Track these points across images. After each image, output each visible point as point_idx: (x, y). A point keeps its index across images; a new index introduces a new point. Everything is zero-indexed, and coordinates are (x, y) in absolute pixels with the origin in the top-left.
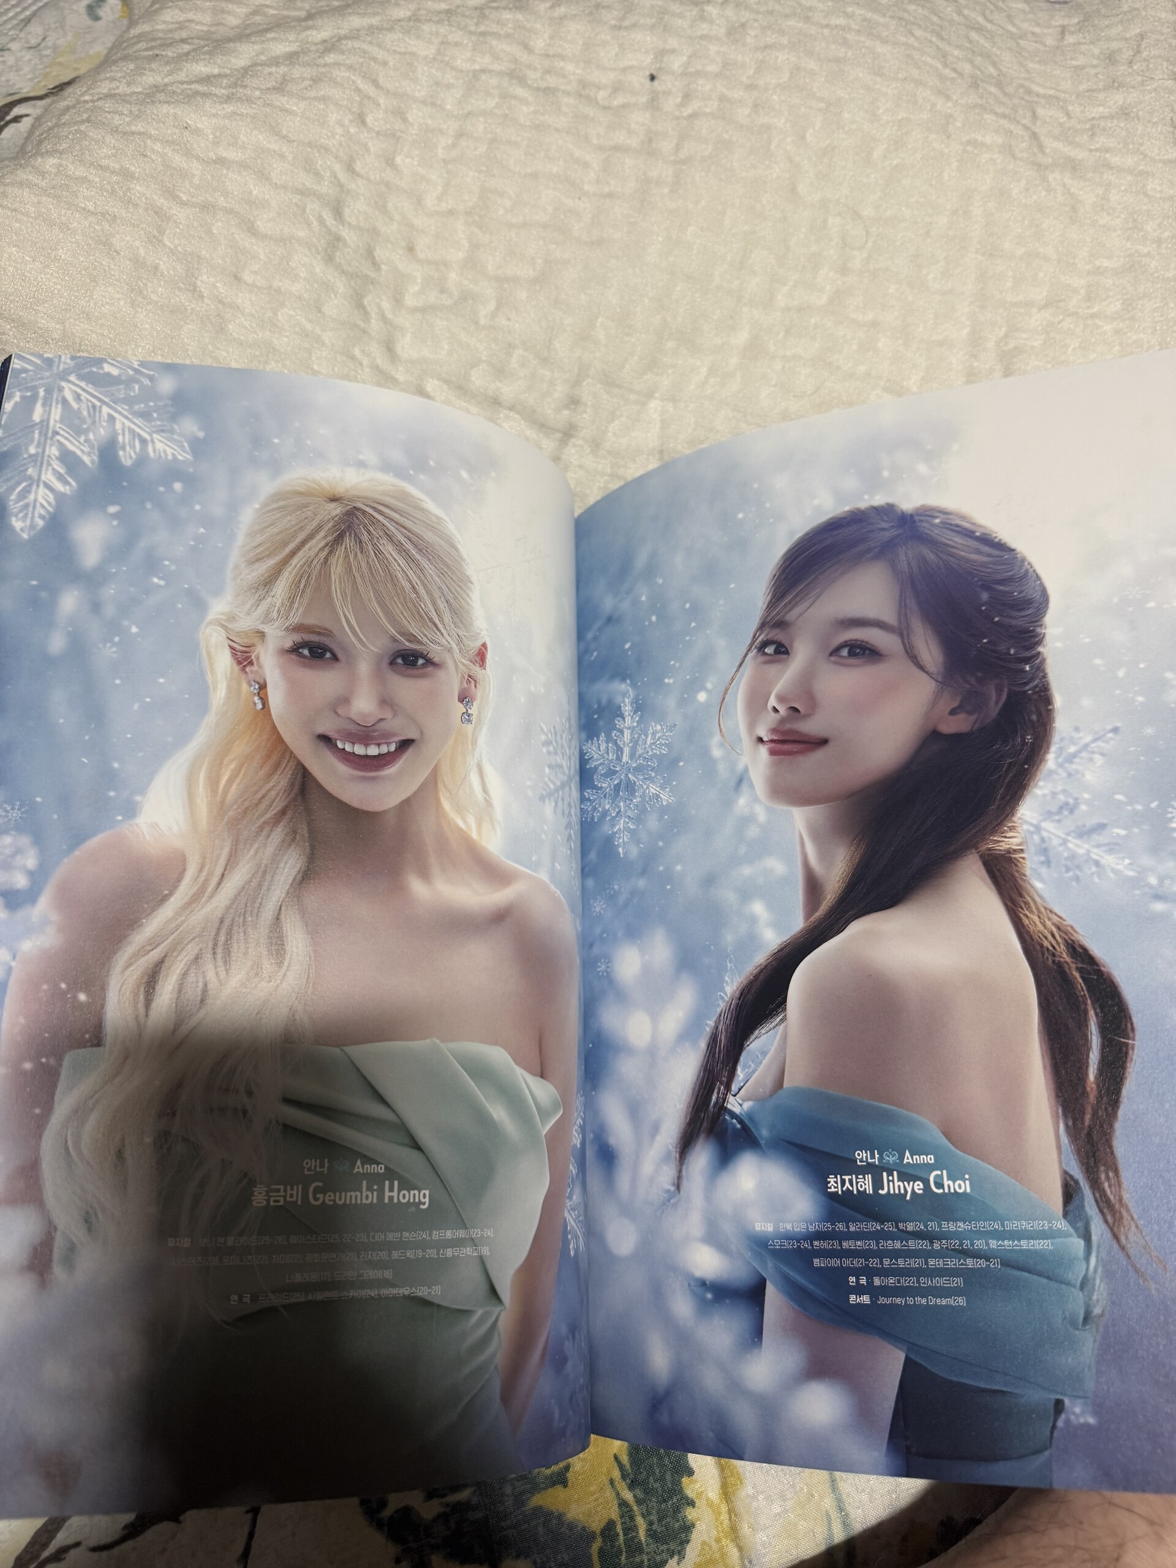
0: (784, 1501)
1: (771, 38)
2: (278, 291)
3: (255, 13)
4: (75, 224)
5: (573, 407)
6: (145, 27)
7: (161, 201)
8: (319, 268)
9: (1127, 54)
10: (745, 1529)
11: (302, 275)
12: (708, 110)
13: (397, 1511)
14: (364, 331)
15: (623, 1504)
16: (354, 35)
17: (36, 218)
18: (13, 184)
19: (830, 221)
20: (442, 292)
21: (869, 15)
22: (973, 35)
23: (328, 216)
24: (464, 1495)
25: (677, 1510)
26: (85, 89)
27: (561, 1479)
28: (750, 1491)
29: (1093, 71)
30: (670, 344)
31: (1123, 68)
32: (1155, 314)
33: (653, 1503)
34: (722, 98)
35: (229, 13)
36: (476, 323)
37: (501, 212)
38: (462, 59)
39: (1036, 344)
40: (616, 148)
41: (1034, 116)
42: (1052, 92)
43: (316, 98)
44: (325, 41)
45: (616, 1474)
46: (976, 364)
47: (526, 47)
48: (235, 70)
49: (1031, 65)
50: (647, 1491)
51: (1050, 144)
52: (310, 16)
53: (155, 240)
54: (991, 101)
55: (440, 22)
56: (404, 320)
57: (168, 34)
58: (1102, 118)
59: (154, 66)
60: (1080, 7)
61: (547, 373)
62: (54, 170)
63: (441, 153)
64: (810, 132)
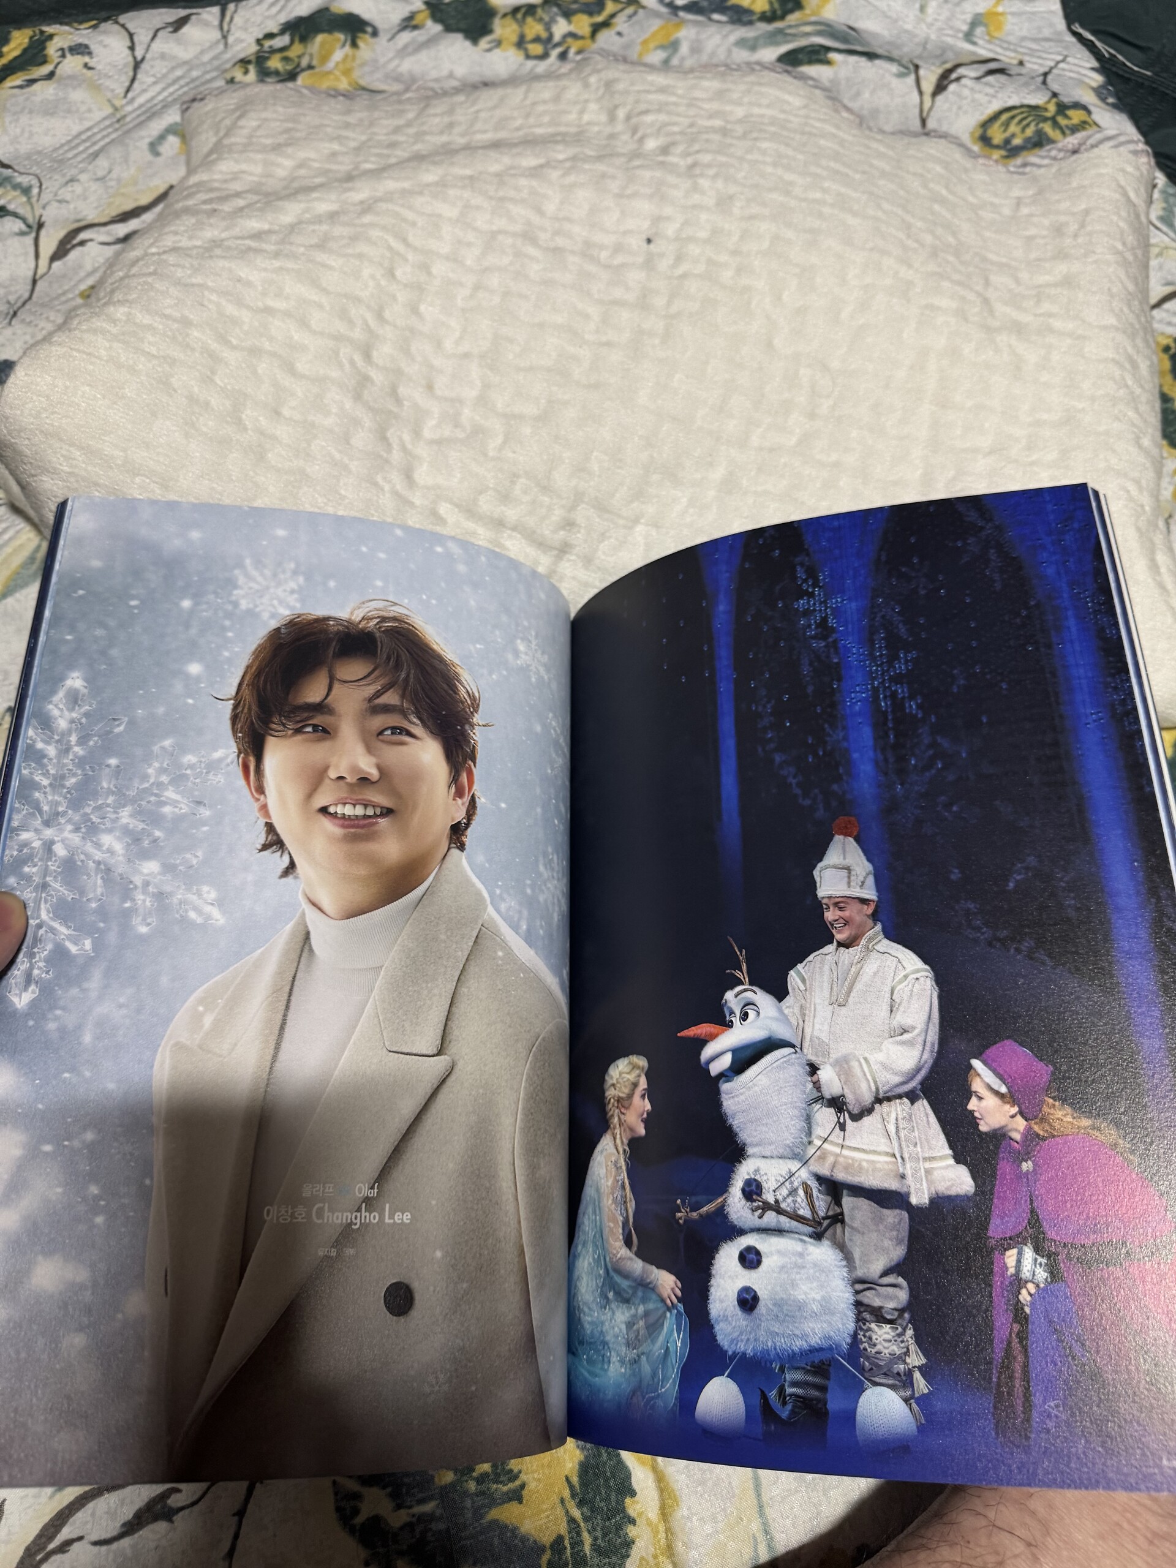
0: (716, 1523)
1: (755, 209)
2: (313, 425)
3: (300, 166)
4: (141, 367)
5: (568, 528)
6: (204, 177)
7: (214, 346)
8: (348, 405)
9: (1073, 227)
10: (679, 1547)
11: (334, 411)
12: (696, 272)
13: (368, 1519)
14: (387, 461)
15: (572, 1521)
16: (388, 197)
17: (107, 361)
18: (88, 331)
19: (802, 371)
20: (456, 426)
21: (843, 190)
22: (937, 207)
23: (358, 358)
24: (428, 1507)
25: (619, 1527)
26: (152, 241)
27: (517, 1496)
28: (685, 1512)
29: (1042, 241)
31: (1068, 241)
33: (599, 1520)
34: (710, 262)
35: (278, 165)
36: (485, 455)
38: (481, 221)
40: (615, 302)
41: (987, 283)
42: (1004, 260)
43: (353, 256)
44: (362, 202)
45: (567, 1493)
47: (540, 212)
48: (283, 226)
49: (988, 234)
50: (593, 1510)
51: (1000, 308)
52: (349, 178)
53: (207, 380)
54: (949, 269)
55: (464, 187)
56: (422, 450)
57: (225, 186)
58: (1048, 285)
59: (212, 221)
60: (1035, 179)
61: (546, 499)
62: (124, 318)
63: (459, 302)
64: (786, 294)
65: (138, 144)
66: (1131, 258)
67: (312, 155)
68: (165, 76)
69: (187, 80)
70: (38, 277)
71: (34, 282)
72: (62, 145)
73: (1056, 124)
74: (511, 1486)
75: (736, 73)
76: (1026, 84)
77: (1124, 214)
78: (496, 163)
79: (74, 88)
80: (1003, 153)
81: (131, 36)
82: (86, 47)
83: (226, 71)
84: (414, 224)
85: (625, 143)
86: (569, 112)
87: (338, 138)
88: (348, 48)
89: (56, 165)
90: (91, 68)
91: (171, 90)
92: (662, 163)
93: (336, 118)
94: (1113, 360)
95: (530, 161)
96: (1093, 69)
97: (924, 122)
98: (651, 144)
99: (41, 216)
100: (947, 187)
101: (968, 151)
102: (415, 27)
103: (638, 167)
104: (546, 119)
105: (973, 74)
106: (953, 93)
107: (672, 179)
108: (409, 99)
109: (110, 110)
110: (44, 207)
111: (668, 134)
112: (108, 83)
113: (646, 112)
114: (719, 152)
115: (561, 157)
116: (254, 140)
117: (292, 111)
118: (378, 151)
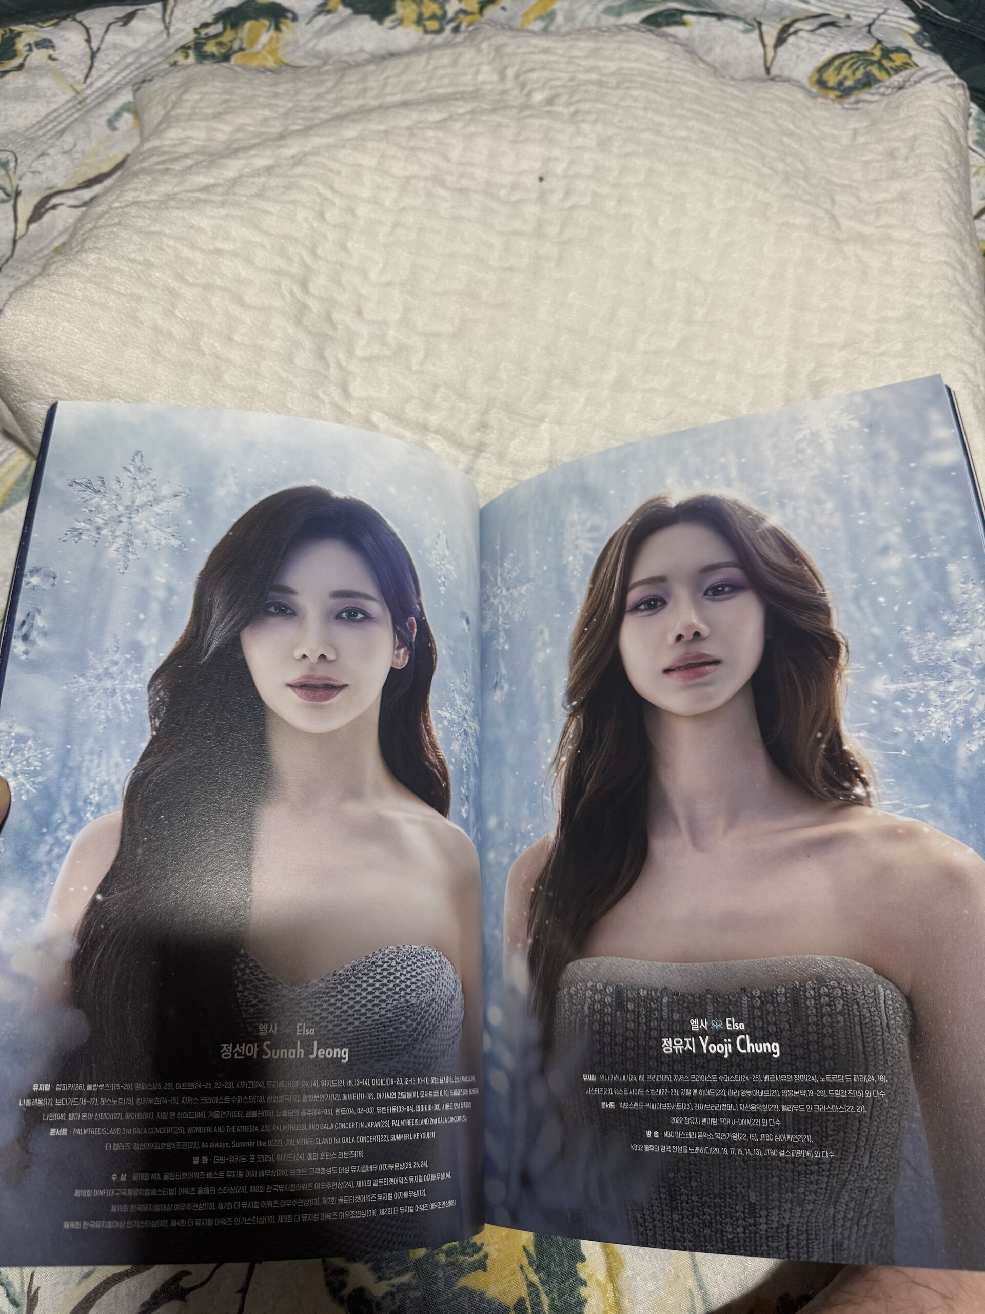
0: (657, 1281)
1: (631, 148)
2: (261, 348)
3: (238, 130)
4: (111, 304)
5: (483, 430)
6: (154, 143)
7: (173, 284)
8: (291, 330)
9: (904, 151)
10: (626, 1304)
11: (279, 335)
12: (583, 203)
13: (354, 1291)
14: (326, 377)
15: (531, 1285)
16: (316, 152)
17: (82, 300)
18: (64, 275)
19: (678, 284)
20: (383, 345)
21: (705, 128)
22: (786, 140)
23: (296, 289)
24: (405, 1278)
25: (573, 1289)
26: (114, 197)
27: (482, 1265)
28: (630, 1273)
29: (878, 165)
31: (900, 163)
33: (554, 1284)
34: (595, 194)
35: (219, 130)
36: (410, 369)
37: (427, 283)
38: (397, 168)
40: (515, 233)
41: (833, 201)
42: (846, 182)
43: (288, 202)
44: (293, 157)
45: (525, 1261)
46: (791, 392)
47: (446, 158)
48: (227, 180)
49: (831, 161)
50: (549, 1275)
51: (846, 223)
52: (281, 137)
53: (169, 313)
54: (800, 191)
55: (380, 140)
56: (355, 367)
57: (174, 149)
58: (885, 201)
59: (166, 178)
60: (867, 113)
61: (463, 405)
62: (95, 263)
63: (381, 239)
64: (661, 219)
65: (97, 121)
66: (955, 175)
67: (247, 120)
68: (117, 63)
69: (137, 65)
70: (17, 237)
71: (15, 242)
72: (33, 125)
73: (881, 67)
74: (476, 1257)
75: (606, 34)
76: (854, 34)
77: (947, 138)
78: (405, 119)
79: (41, 76)
80: (838, 93)
81: (87, 30)
82: (50, 41)
83: (170, 56)
84: (339, 173)
85: (515, 97)
86: (466, 74)
87: (269, 106)
88: (272, 32)
89: (29, 143)
90: (54, 59)
91: (124, 74)
92: (549, 112)
93: (265, 89)
94: (946, 262)
95: (435, 116)
96: (910, 19)
97: (768, 70)
98: (538, 97)
99: (18, 186)
100: (793, 123)
101: (809, 93)
102: (329, 12)
103: (527, 116)
104: (446, 81)
105: (808, 27)
106: (792, 44)
107: (558, 125)
108: (327, 71)
109: (72, 94)
110: (20, 178)
111: (552, 88)
112: (70, 71)
113: (532, 70)
114: (597, 101)
115: (461, 111)
116: (197, 110)
117: (228, 85)
118: (303, 115)
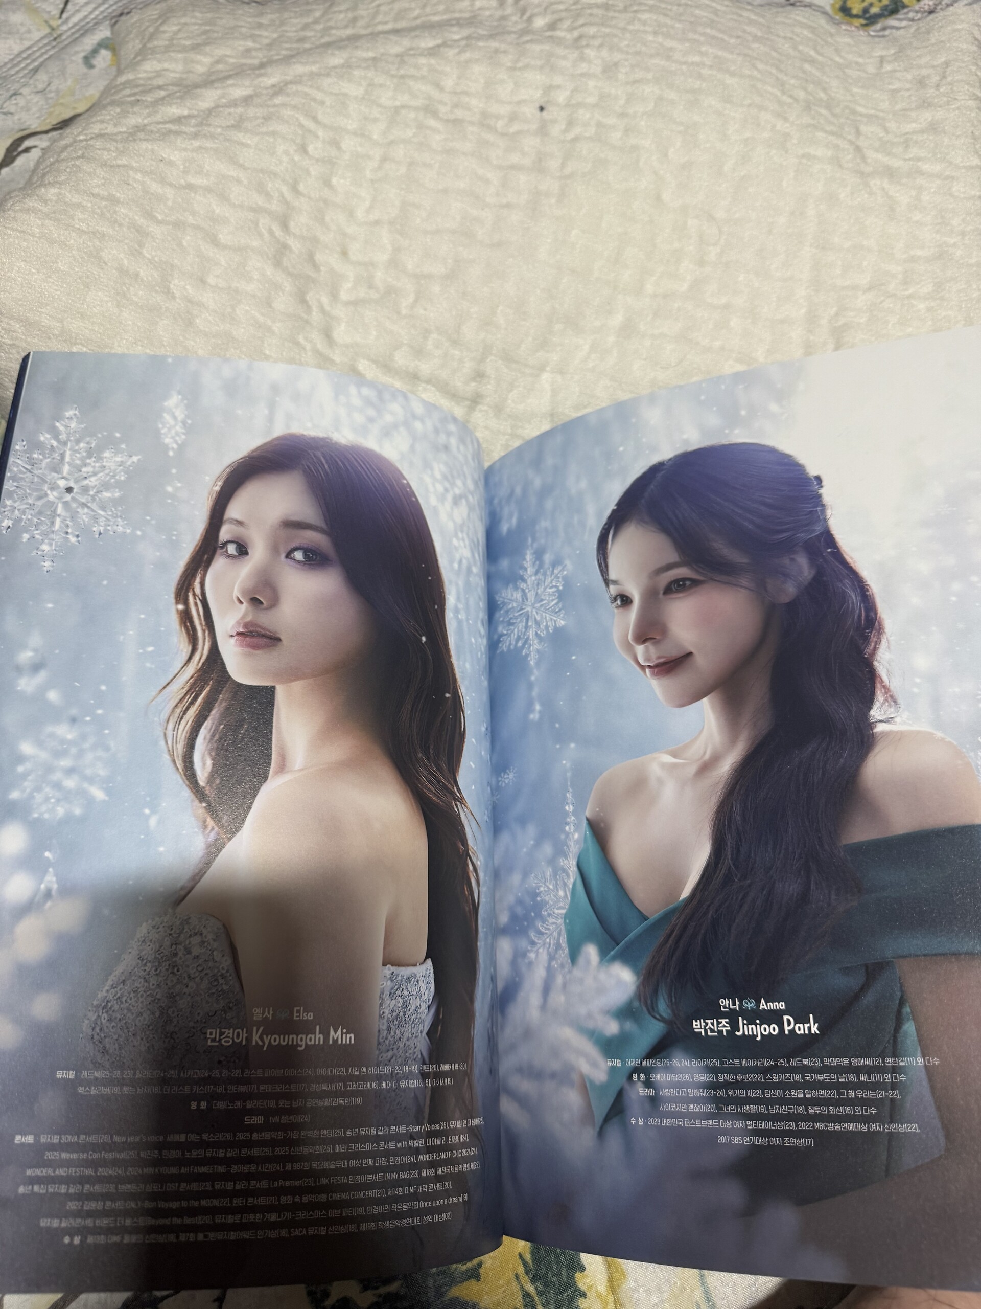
0: (661, 1293)
1: (638, 75)
2: (236, 291)
3: (218, 62)
4: (72, 242)
5: (478, 379)
6: (130, 76)
7: (141, 221)
8: (269, 271)
9: (935, 79)
11: (256, 277)
12: (587, 135)
13: (338, 1301)
14: (307, 322)
15: (526, 1295)
16: (298, 81)
17: (40, 238)
18: (21, 211)
19: (690, 222)
20: (370, 288)
21: (720, 53)
22: (807, 67)
23: (276, 229)
24: (394, 1287)
25: (571, 1300)
26: (80, 130)
27: (475, 1274)
28: (632, 1285)
29: (907, 94)
30: (558, 327)
31: (931, 91)
32: (961, 295)
33: (551, 1295)
34: (599, 125)
35: (198, 62)
36: (398, 313)
37: (418, 221)
38: (386, 98)
39: (862, 321)
40: (513, 167)
41: (858, 133)
42: (872, 112)
43: (267, 134)
44: (274, 86)
45: (521, 1270)
46: (812, 338)
47: (439, 87)
48: (202, 111)
49: (855, 90)
50: (546, 1284)
51: (871, 155)
52: (262, 66)
53: (135, 253)
54: (822, 121)
55: (367, 68)
56: (339, 311)
57: (150, 82)
58: (914, 132)
59: (136, 109)
60: (895, 40)
61: (457, 353)
62: (54, 198)
63: (369, 174)
64: (672, 150)
65: (73, 58)
67: (228, 52)
72: (6, 64)
74: (469, 1265)
78: (395, 47)
79: (14, 12)
80: (863, 21)
84: (322, 103)
85: (515, 22)
87: (253, 37)
91: (102, 9)
92: (551, 37)
93: (250, 20)
95: (428, 42)
98: (539, 22)
100: (815, 49)
101: (831, 19)
103: (527, 42)
104: (441, 8)
107: (560, 51)
109: (47, 30)
111: (553, 13)
112: (45, 6)
114: (603, 24)
115: (456, 37)
117: (209, 15)
118: (288, 46)
